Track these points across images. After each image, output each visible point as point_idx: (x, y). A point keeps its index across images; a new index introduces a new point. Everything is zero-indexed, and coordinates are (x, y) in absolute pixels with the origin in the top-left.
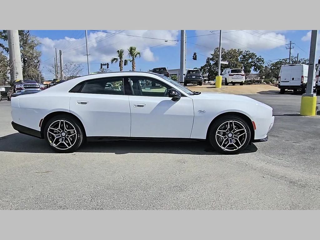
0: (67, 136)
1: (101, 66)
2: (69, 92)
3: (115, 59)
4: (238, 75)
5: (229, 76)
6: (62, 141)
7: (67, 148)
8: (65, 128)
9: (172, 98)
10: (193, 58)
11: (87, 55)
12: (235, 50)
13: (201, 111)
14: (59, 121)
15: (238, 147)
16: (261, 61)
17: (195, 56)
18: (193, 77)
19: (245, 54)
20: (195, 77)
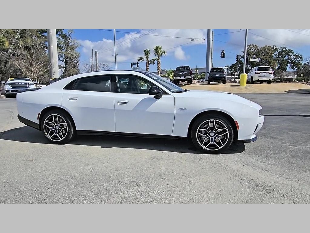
0: (60, 129)
1: (131, 65)
2: (63, 89)
3: (141, 58)
4: (265, 73)
5: (256, 73)
6: (55, 133)
7: (60, 139)
8: (58, 122)
9: (154, 96)
10: (221, 56)
11: (115, 55)
12: (269, 47)
13: (181, 109)
14: (53, 116)
15: (220, 147)
16: (299, 58)
17: (223, 54)
18: (216, 75)
19: (281, 51)
20: (218, 75)
